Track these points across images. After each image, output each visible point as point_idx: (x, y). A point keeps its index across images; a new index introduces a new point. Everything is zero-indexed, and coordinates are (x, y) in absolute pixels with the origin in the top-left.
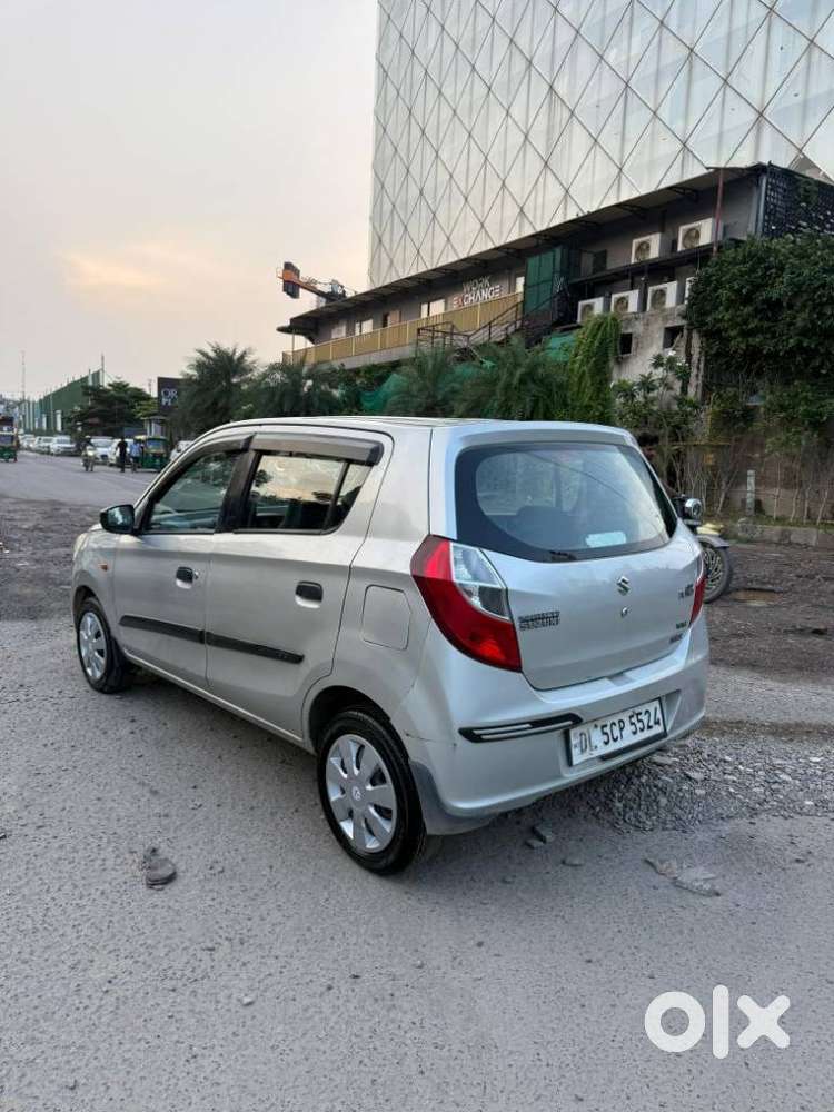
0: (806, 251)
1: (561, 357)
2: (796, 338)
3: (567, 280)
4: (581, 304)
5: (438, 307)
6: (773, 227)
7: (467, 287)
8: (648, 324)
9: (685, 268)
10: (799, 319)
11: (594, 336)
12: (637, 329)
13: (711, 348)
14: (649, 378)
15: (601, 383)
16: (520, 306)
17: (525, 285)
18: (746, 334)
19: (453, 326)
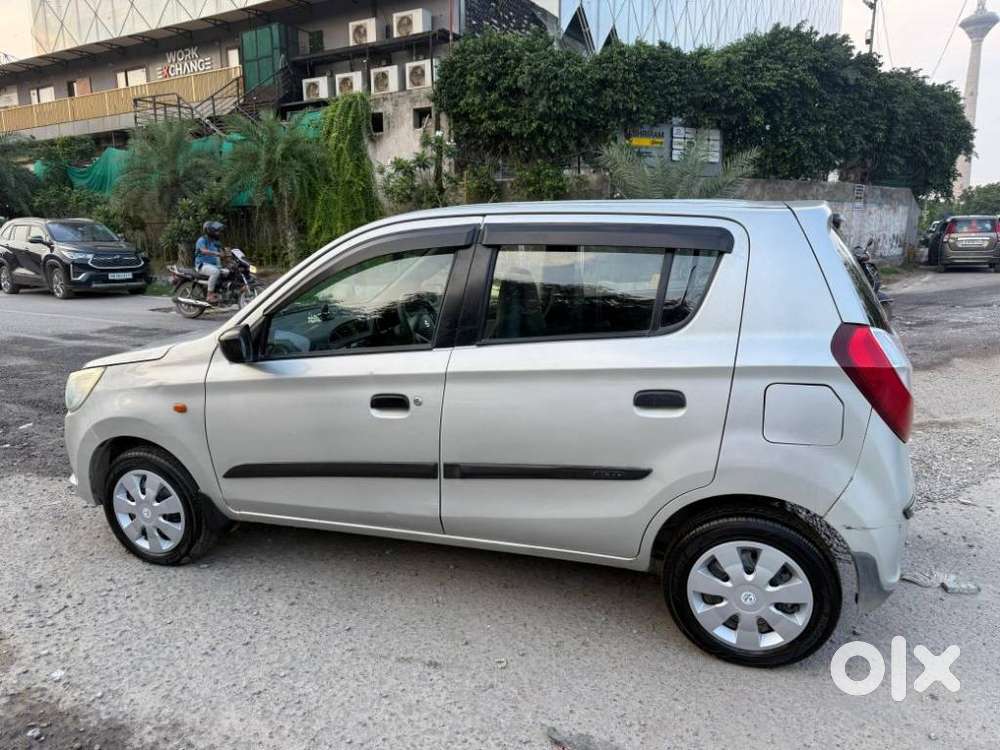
0: (533, 46)
1: (311, 134)
2: (537, 122)
3: (287, 57)
4: (306, 82)
5: (137, 77)
6: (474, 22)
7: (171, 58)
8: (396, 105)
9: (400, 53)
10: (540, 106)
11: (346, 115)
12: (386, 109)
13: (461, 130)
14: (423, 156)
15: (358, 159)
16: (241, 80)
17: (242, 60)
18: (494, 117)
19: (179, 98)
